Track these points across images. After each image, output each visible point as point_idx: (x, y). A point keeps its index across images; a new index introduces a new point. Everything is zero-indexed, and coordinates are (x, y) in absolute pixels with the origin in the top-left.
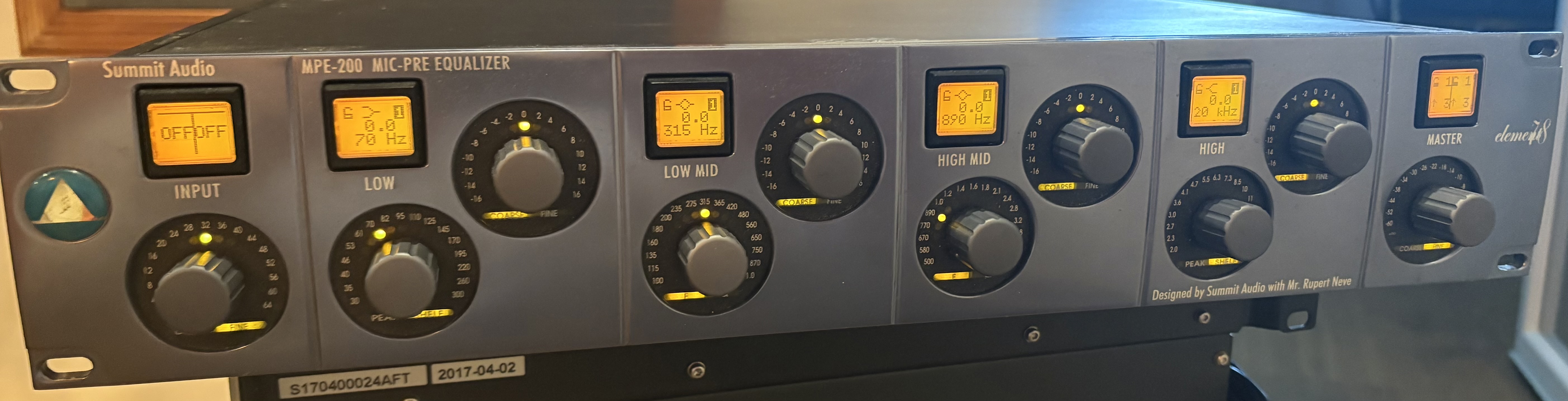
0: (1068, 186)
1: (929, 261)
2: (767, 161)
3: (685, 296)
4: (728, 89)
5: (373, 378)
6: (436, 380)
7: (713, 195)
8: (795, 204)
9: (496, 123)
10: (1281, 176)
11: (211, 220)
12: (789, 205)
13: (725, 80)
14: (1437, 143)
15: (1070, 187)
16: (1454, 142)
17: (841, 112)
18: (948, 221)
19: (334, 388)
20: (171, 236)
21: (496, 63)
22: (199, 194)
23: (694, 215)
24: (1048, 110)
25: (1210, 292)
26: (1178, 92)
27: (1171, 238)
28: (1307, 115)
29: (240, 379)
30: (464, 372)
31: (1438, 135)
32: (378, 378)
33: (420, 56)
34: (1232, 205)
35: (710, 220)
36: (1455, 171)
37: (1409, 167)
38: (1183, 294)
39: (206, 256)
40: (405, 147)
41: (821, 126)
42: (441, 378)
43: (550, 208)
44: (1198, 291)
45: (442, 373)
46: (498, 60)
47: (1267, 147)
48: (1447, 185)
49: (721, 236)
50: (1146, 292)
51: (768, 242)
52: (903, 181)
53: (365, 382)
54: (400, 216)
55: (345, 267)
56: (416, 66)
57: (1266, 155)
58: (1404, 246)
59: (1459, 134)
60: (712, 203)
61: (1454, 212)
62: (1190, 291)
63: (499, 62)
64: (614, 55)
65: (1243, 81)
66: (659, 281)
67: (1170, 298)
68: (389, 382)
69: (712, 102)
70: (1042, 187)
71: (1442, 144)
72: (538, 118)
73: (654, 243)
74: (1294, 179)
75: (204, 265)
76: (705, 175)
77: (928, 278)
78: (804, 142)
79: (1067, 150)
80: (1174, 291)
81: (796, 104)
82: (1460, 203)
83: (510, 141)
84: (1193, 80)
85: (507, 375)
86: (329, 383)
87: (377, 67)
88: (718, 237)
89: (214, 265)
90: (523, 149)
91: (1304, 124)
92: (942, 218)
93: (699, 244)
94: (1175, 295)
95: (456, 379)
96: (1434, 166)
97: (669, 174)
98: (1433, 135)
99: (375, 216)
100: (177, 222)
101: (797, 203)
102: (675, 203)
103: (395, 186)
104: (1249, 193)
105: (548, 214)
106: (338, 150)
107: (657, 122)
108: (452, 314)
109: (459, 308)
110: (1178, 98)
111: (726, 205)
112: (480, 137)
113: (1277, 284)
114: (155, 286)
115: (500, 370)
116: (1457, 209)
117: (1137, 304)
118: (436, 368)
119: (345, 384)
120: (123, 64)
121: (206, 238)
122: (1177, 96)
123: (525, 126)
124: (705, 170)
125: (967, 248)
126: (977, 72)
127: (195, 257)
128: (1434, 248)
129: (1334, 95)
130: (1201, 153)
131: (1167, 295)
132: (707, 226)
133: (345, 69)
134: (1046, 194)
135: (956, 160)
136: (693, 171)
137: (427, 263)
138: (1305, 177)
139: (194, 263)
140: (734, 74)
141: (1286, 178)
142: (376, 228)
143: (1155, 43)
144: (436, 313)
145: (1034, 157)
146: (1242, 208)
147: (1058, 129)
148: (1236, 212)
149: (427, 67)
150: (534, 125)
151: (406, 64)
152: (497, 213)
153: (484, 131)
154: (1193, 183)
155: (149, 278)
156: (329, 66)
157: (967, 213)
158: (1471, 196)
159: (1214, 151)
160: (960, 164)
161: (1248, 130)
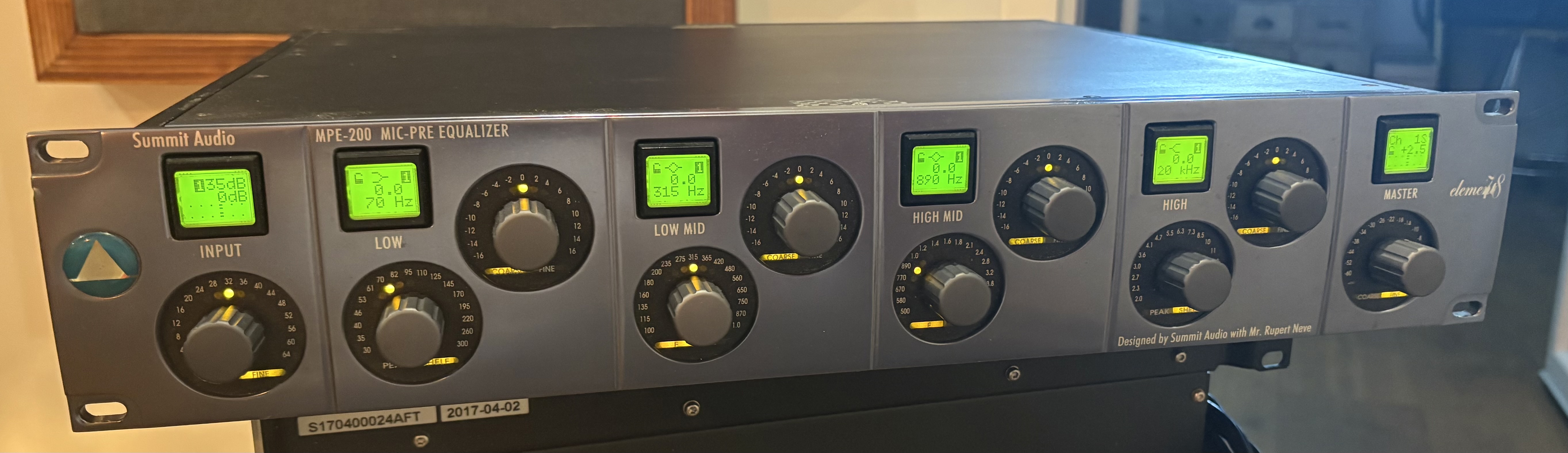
0: (1037, 240)
1: (906, 311)
2: (752, 218)
3: (675, 344)
4: (714, 153)
5: (386, 417)
6: (445, 419)
7: (700, 251)
8: (778, 259)
9: (497, 186)
10: (1243, 229)
11: (234, 277)
12: (773, 259)
13: (711, 144)
14: (1394, 198)
15: (1039, 241)
16: (1410, 196)
17: (821, 173)
18: (924, 274)
19: (349, 426)
20: (197, 292)
21: (496, 130)
22: (222, 253)
23: (683, 269)
24: (1018, 170)
25: (1174, 339)
26: (1142, 152)
27: (1136, 288)
28: (1267, 172)
29: (262, 422)
30: (471, 410)
31: (1394, 191)
32: (390, 416)
33: (425, 125)
34: (1192, 259)
35: (698, 274)
36: (1412, 223)
37: (1367, 220)
38: (1147, 341)
39: (230, 311)
40: (413, 209)
41: (803, 186)
42: (450, 416)
43: (549, 264)
44: (1162, 337)
45: (451, 411)
46: (498, 128)
47: (1229, 202)
48: (1402, 238)
49: (707, 291)
50: (1113, 339)
51: (753, 294)
52: (880, 238)
53: (378, 420)
54: (408, 272)
55: (358, 319)
56: (421, 134)
57: (1228, 210)
58: (1363, 294)
59: (1414, 189)
60: (700, 257)
61: (1405, 265)
62: (1155, 338)
63: (499, 130)
64: (606, 122)
65: (1205, 141)
66: (651, 330)
67: (1135, 344)
68: (401, 420)
69: (699, 165)
70: (1013, 241)
71: (1399, 198)
72: (536, 181)
73: (646, 295)
74: (1256, 232)
75: (228, 320)
76: (693, 232)
77: (904, 326)
78: (786, 203)
79: (1034, 209)
80: (1139, 338)
81: (779, 166)
82: (1412, 255)
83: (509, 204)
84: (1157, 141)
85: (512, 413)
86: (344, 422)
87: (385, 135)
88: (704, 292)
89: (237, 319)
90: (521, 213)
91: (1265, 180)
92: (918, 271)
93: (686, 299)
94: (1139, 341)
95: (464, 417)
96: (1392, 219)
97: (659, 232)
98: (1390, 191)
99: (385, 272)
100: (202, 279)
101: (780, 258)
102: (665, 258)
103: (403, 245)
104: (1211, 246)
105: (545, 270)
106: (350, 213)
107: (648, 184)
108: (457, 361)
109: (465, 356)
110: (1142, 157)
111: (713, 260)
112: (481, 199)
113: (1239, 330)
114: (184, 338)
115: (505, 409)
116: (1409, 262)
117: (1105, 350)
118: (444, 409)
119: (360, 422)
120: (151, 135)
121: (229, 293)
122: (1141, 155)
123: (523, 188)
124: (693, 229)
125: (938, 300)
126: (950, 136)
127: (220, 311)
128: (1392, 296)
129: (1295, 153)
130: (1164, 209)
131: (1132, 341)
132: (695, 281)
133: (355, 137)
134: (1017, 248)
135: (930, 218)
136: (681, 229)
137: (432, 318)
138: (1266, 230)
139: (219, 319)
140: (720, 140)
141: (1248, 231)
142: (386, 283)
143: (1121, 106)
144: (443, 361)
145: (1005, 214)
146: (1201, 262)
147: (1028, 189)
148: (1195, 265)
149: (431, 135)
150: (531, 188)
151: (412, 133)
152: (498, 269)
153: (486, 194)
154: (1157, 236)
155: (178, 330)
156: (340, 135)
157: (942, 266)
158: (1422, 249)
159: (1177, 207)
160: (934, 221)
161: (1211, 187)
